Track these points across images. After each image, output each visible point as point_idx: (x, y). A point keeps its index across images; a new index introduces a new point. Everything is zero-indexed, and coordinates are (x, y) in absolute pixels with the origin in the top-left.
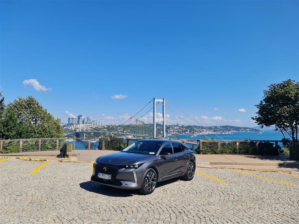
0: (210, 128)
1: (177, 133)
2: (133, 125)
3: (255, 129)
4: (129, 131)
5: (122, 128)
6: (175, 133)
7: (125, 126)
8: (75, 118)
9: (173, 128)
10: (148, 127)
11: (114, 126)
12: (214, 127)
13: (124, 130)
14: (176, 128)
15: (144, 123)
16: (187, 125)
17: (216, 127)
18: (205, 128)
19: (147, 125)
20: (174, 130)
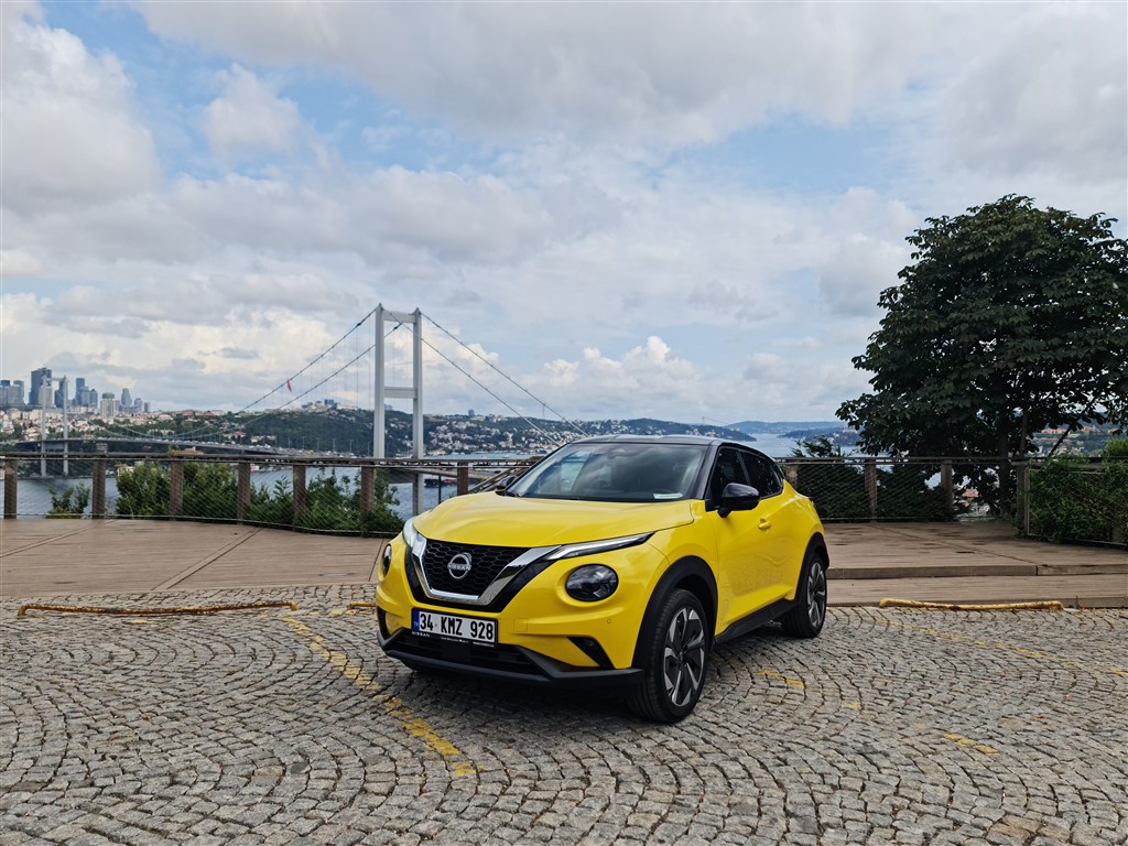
2: (291, 414)
4: (273, 438)
5: (243, 426)
6: (458, 444)
7: (252, 417)
8: (19, 383)
9: (450, 424)
10: (351, 422)
11: (203, 418)
13: (251, 432)
14: (464, 427)
15: (334, 408)
17: (607, 425)
18: (571, 429)
19: (348, 413)
20: (456, 434)
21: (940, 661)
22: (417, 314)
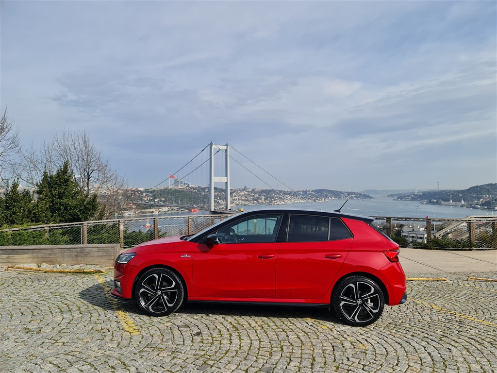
1: (243, 202)
3: (364, 194)
4: (164, 199)
5: (151, 195)
6: (241, 201)
9: (237, 193)
10: (195, 192)
11: (134, 191)
12: (303, 191)
13: (155, 197)
14: (243, 194)
15: (188, 186)
16: (260, 189)
17: (305, 192)
19: (194, 189)
20: (240, 197)
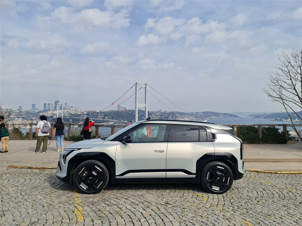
0: (192, 114)
2: (115, 111)
3: (234, 115)
4: (110, 117)
5: (103, 114)
7: (106, 112)
8: (51, 104)
9: (155, 113)
10: (129, 113)
13: (105, 116)
14: (159, 114)
15: (126, 109)
16: (169, 111)
17: (197, 113)
18: (187, 114)
19: (129, 111)
20: (157, 116)
21: (259, 193)
22: (146, 84)
